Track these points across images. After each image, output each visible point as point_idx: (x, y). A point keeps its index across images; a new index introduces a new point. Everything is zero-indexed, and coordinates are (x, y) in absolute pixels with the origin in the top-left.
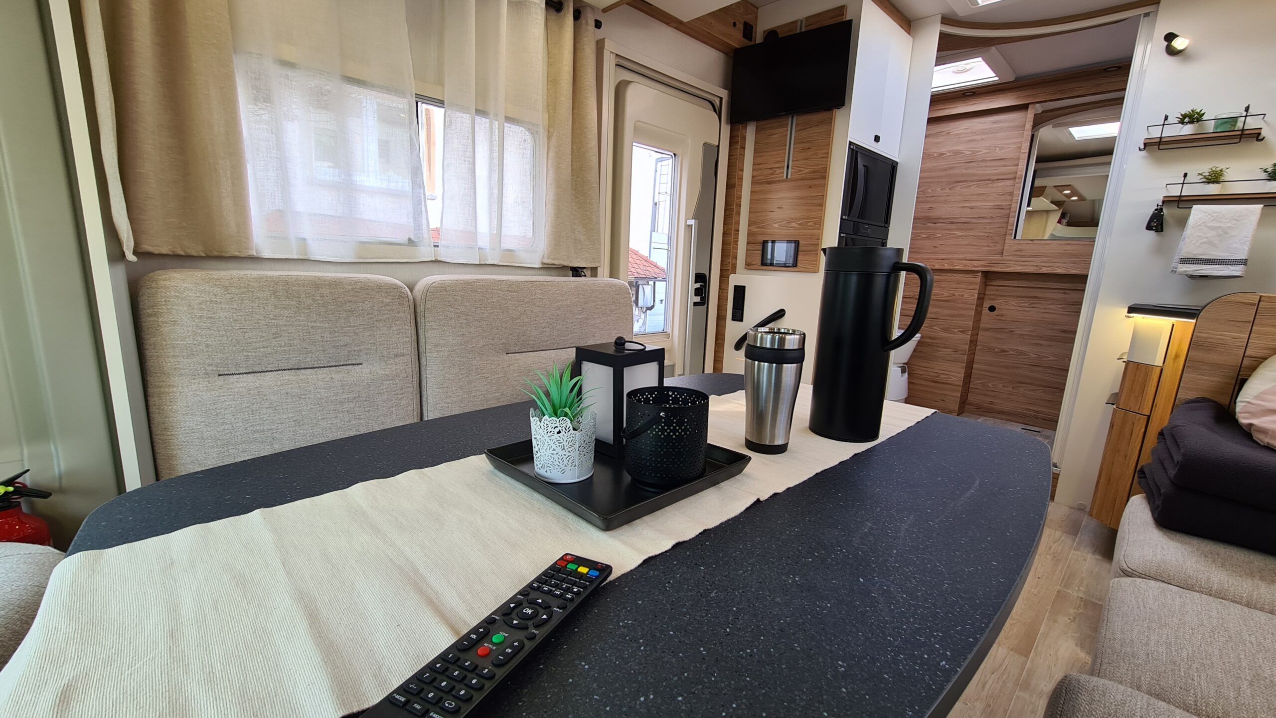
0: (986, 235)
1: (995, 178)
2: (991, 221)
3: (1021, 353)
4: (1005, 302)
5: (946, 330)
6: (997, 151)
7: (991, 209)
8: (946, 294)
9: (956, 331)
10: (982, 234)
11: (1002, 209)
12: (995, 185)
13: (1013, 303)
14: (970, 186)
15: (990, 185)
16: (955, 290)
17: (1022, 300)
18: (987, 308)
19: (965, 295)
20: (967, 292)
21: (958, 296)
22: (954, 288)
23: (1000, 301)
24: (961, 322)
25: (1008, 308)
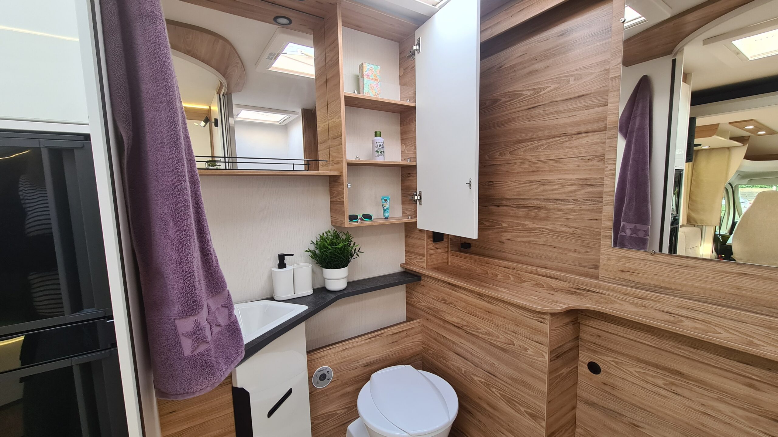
0: (571, 230)
1: (573, 132)
2: (576, 207)
4: (616, 363)
5: (509, 401)
6: (572, 83)
7: (572, 185)
8: (502, 338)
9: (522, 409)
10: (563, 229)
11: (592, 185)
12: (575, 143)
13: (632, 370)
14: (537, 148)
15: (567, 144)
16: (513, 334)
17: (649, 370)
18: (584, 363)
19: (529, 349)
20: (533, 346)
21: (519, 348)
22: (512, 332)
23: (606, 358)
24: (527, 397)
25: (624, 376)
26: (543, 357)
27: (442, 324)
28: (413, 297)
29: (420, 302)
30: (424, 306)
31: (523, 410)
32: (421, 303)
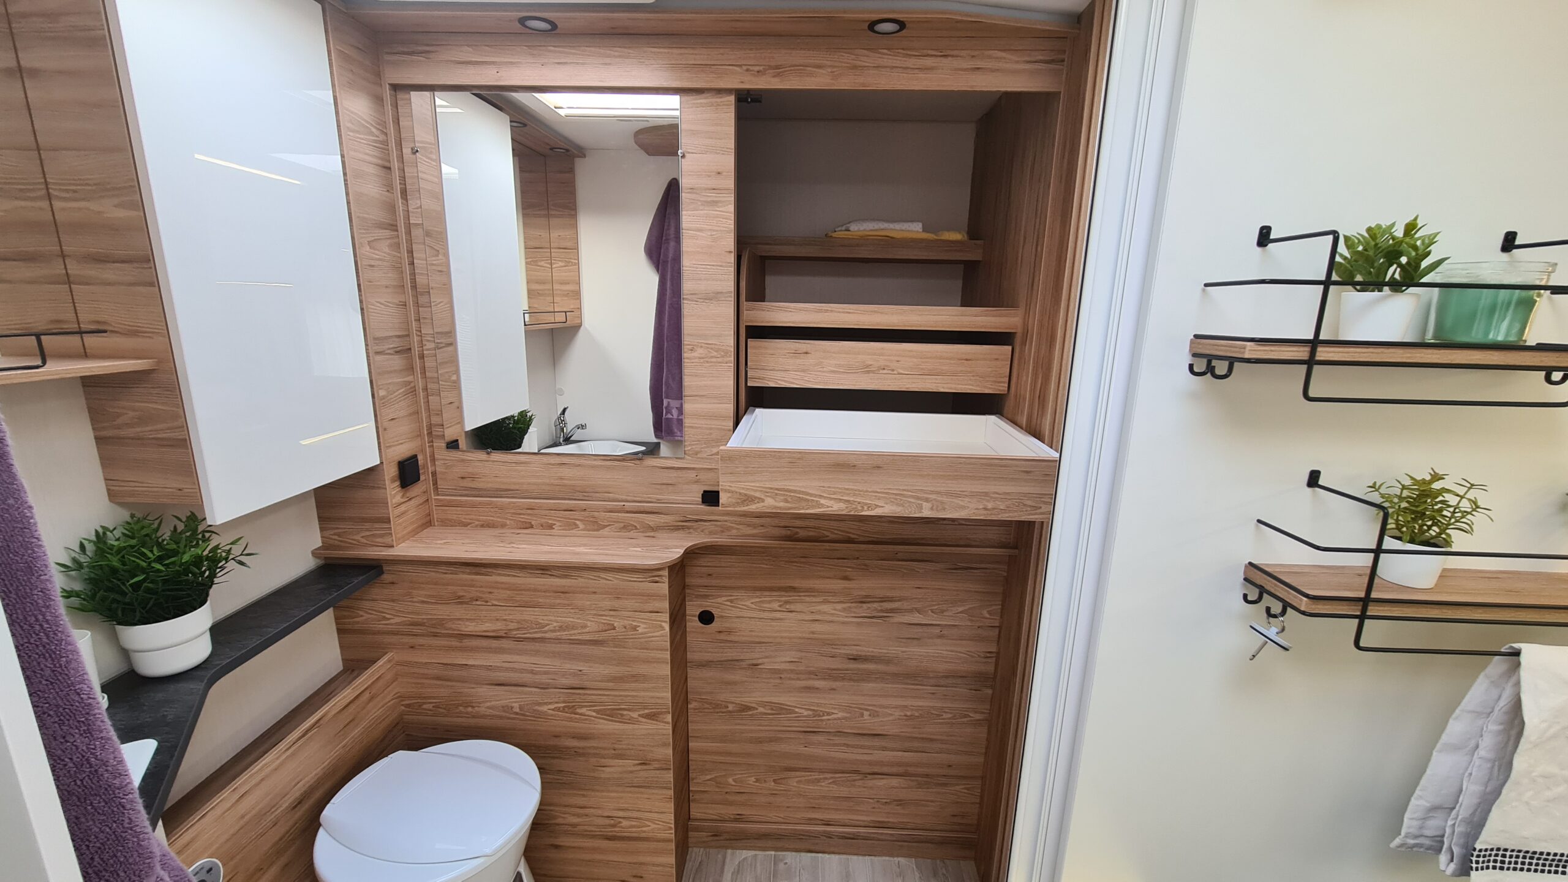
3: (781, 709)
4: (731, 601)
5: (612, 714)
8: (592, 626)
9: (635, 715)
13: (748, 603)
16: (612, 613)
17: (765, 596)
18: (695, 616)
19: (639, 626)
20: (644, 619)
21: (624, 630)
22: (610, 610)
23: (719, 600)
24: (642, 694)
25: (741, 614)
26: (663, 628)
27: (454, 643)
28: (361, 613)
29: (385, 618)
30: (397, 624)
31: (636, 717)
32: (389, 619)
